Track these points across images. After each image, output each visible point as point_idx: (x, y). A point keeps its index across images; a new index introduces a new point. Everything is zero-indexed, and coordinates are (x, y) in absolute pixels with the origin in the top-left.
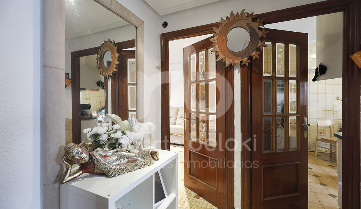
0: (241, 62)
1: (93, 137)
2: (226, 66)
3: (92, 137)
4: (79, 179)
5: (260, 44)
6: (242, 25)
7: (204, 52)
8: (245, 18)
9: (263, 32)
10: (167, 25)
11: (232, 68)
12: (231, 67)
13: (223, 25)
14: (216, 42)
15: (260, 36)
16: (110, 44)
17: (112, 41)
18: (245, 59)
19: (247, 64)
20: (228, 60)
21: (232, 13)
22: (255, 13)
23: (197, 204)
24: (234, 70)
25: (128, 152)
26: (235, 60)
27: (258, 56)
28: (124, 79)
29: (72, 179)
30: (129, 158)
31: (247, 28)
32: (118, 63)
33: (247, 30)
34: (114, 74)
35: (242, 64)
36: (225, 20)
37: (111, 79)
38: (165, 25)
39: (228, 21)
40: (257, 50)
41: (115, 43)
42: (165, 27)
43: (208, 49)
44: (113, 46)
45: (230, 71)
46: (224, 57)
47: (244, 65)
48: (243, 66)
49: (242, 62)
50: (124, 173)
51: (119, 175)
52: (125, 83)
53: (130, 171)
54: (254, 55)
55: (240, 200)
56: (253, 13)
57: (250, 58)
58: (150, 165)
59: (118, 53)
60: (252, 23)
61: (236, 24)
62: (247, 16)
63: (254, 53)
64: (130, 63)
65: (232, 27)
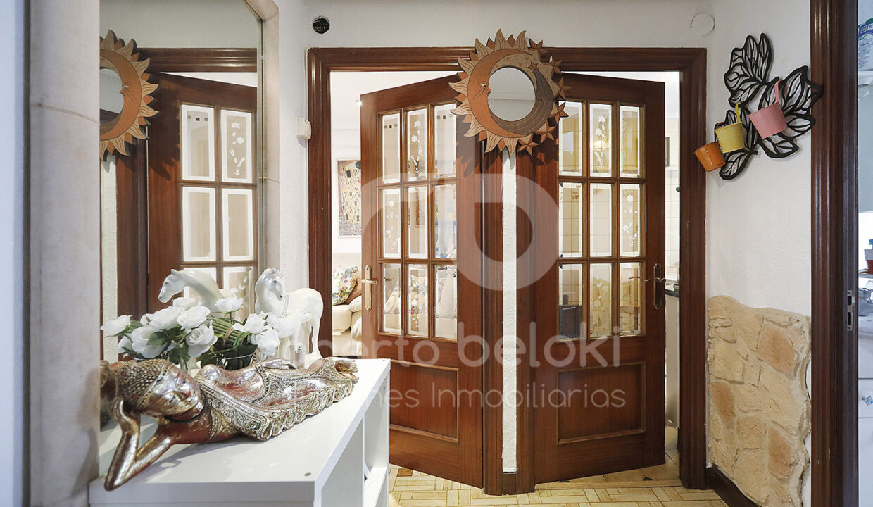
0: (519, 144)
1: (160, 341)
2: (486, 151)
3: (156, 339)
4: (163, 465)
5: (554, 111)
6: (520, 64)
7: (425, 111)
8: (527, 50)
9: (561, 86)
10: (327, 29)
11: (499, 157)
12: (497, 154)
13: (480, 56)
14: (466, 93)
15: (555, 94)
16: (117, 48)
17: (122, 41)
18: (526, 139)
19: (530, 151)
20: (492, 136)
21: (499, 33)
22: (545, 45)
23: (411, 488)
24: (502, 161)
25: (287, 367)
26: (506, 140)
27: (550, 136)
28: (167, 167)
29: (143, 469)
30: (296, 384)
31: (530, 72)
32: (152, 113)
33: (530, 78)
34: (133, 147)
35: (521, 149)
36: (484, 47)
37: (116, 164)
38: (321, 25)
39: (492, 51)
40: (549, 123)
41: (138, 47)
42: (322, 32)
43: (433, 106)
44: (129, 57)
45: (494, 162)
46: (483, 129)
47: (525, 151)
48: (521, 153)
49: (521, 145)
50: (296, 423)
51: (284, 429)
52: (173, 178)
53: (308, 417)
54: (543, 133)
55: (515, 448)
56: (541, 43)
57: (536, 138)
58: (349, 395)
59: (151, 81)
60: (540, 63)
61: (508, 59)
62: (529, 46)
63: (544, 128)
64: (189, 117)
65: (499, 64)
